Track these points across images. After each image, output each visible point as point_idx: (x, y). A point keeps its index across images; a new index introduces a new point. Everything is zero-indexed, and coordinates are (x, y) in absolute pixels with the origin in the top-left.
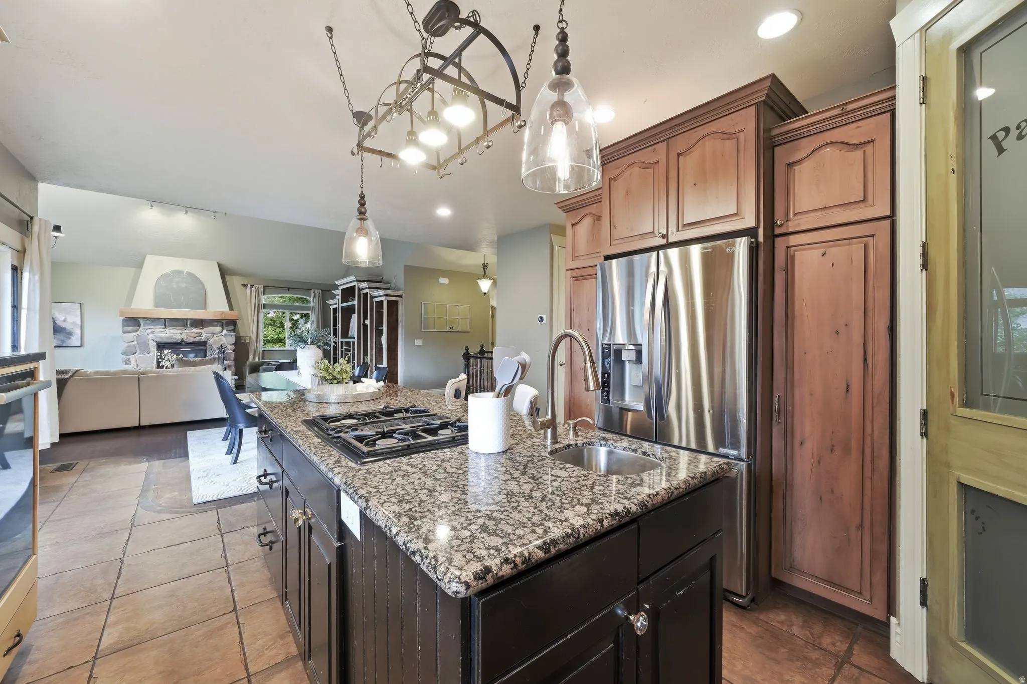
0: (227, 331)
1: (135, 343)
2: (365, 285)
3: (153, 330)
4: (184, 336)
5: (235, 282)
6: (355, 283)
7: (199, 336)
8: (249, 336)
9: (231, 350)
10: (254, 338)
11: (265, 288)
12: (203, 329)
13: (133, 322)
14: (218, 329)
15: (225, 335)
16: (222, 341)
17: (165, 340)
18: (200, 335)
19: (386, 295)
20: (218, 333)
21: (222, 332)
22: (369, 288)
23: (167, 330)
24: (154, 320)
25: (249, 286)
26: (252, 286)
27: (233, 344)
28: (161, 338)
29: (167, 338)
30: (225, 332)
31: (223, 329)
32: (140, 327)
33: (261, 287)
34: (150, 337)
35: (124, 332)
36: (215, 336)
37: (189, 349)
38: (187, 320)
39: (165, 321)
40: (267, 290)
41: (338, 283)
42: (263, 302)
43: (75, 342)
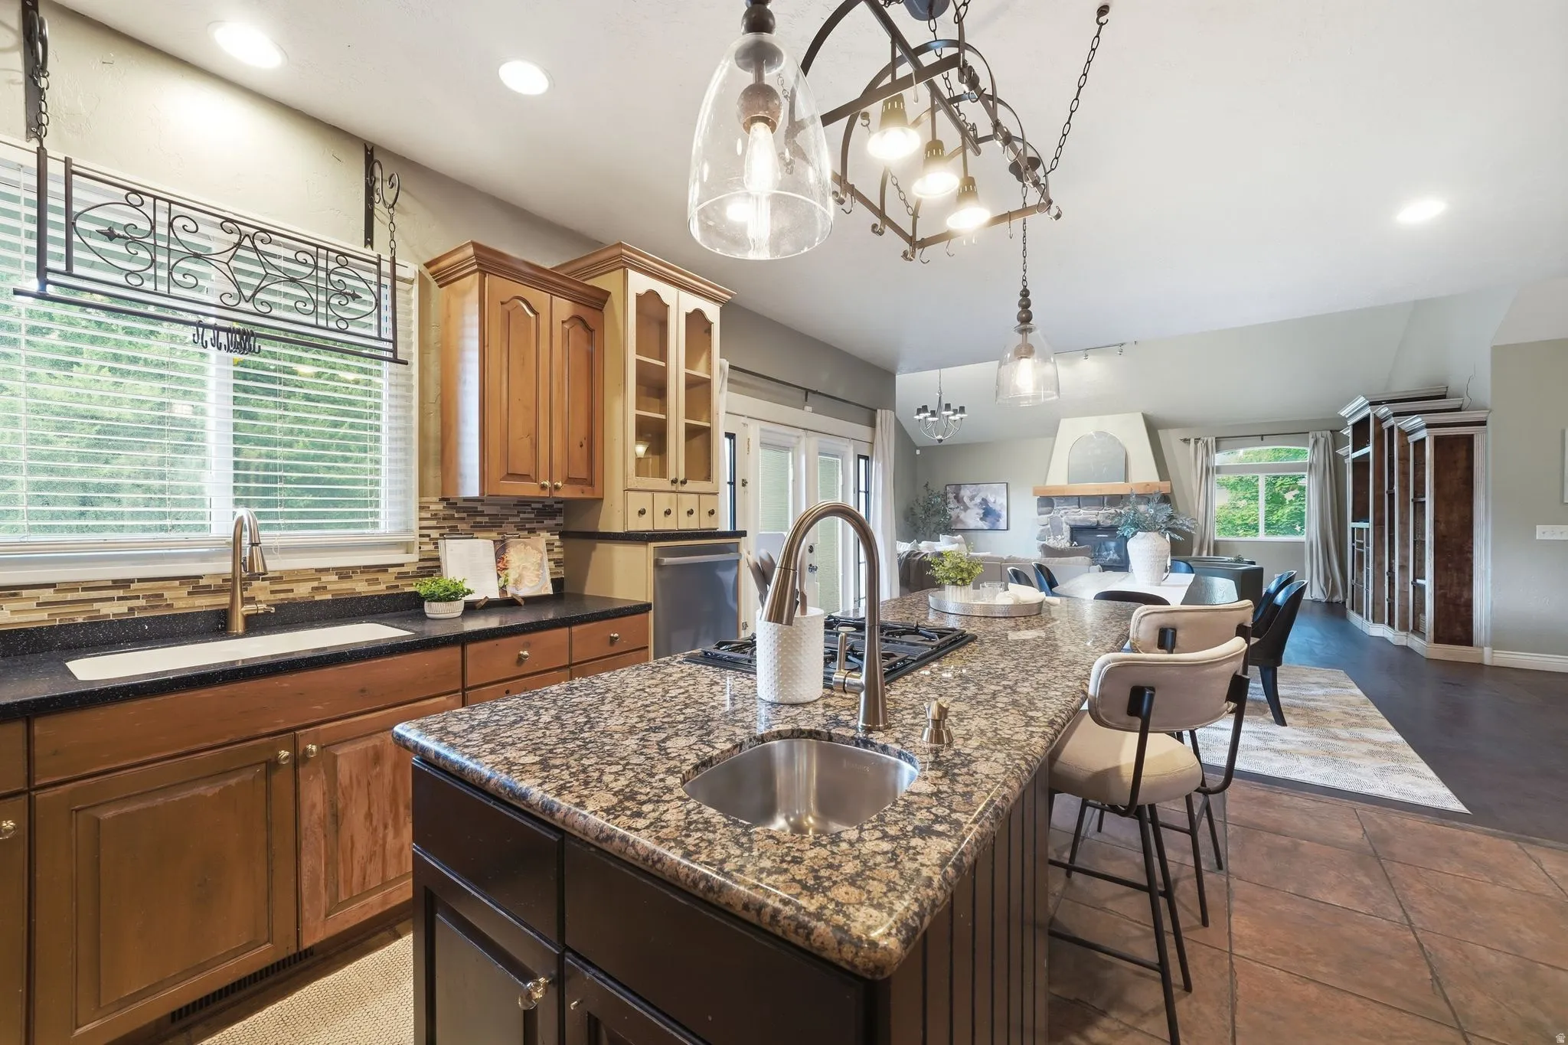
1: (1049, 526)
2: (1383, 410)
3: (1066, 511)
4: (1100, 518)
5: (1170, 439)
6: (1368, 411)
8: (1193, 517)
10: (1201, 520)
11: (1218, 440)
12: (1121, 508)
13: (1047, 501)
17: (1079, 524)
19: (1428, 426)
22: (1395, 415)
23: (1082, 511)
24: (1067, 499)
25: (1192, 441)
26: (1197, 440)
28: (1075, 520)
29: (1080, 520)
32: (1053, 507)
33: (1211, 441)
34: (1063, 519)
35: (1040, 514)
37: (1106, 535)
38: (1103, 496)
39: (1078, 499)
40: (1223, 444)
41: (1343, 413)
42: (1216, 464)
43: (1002, 524)
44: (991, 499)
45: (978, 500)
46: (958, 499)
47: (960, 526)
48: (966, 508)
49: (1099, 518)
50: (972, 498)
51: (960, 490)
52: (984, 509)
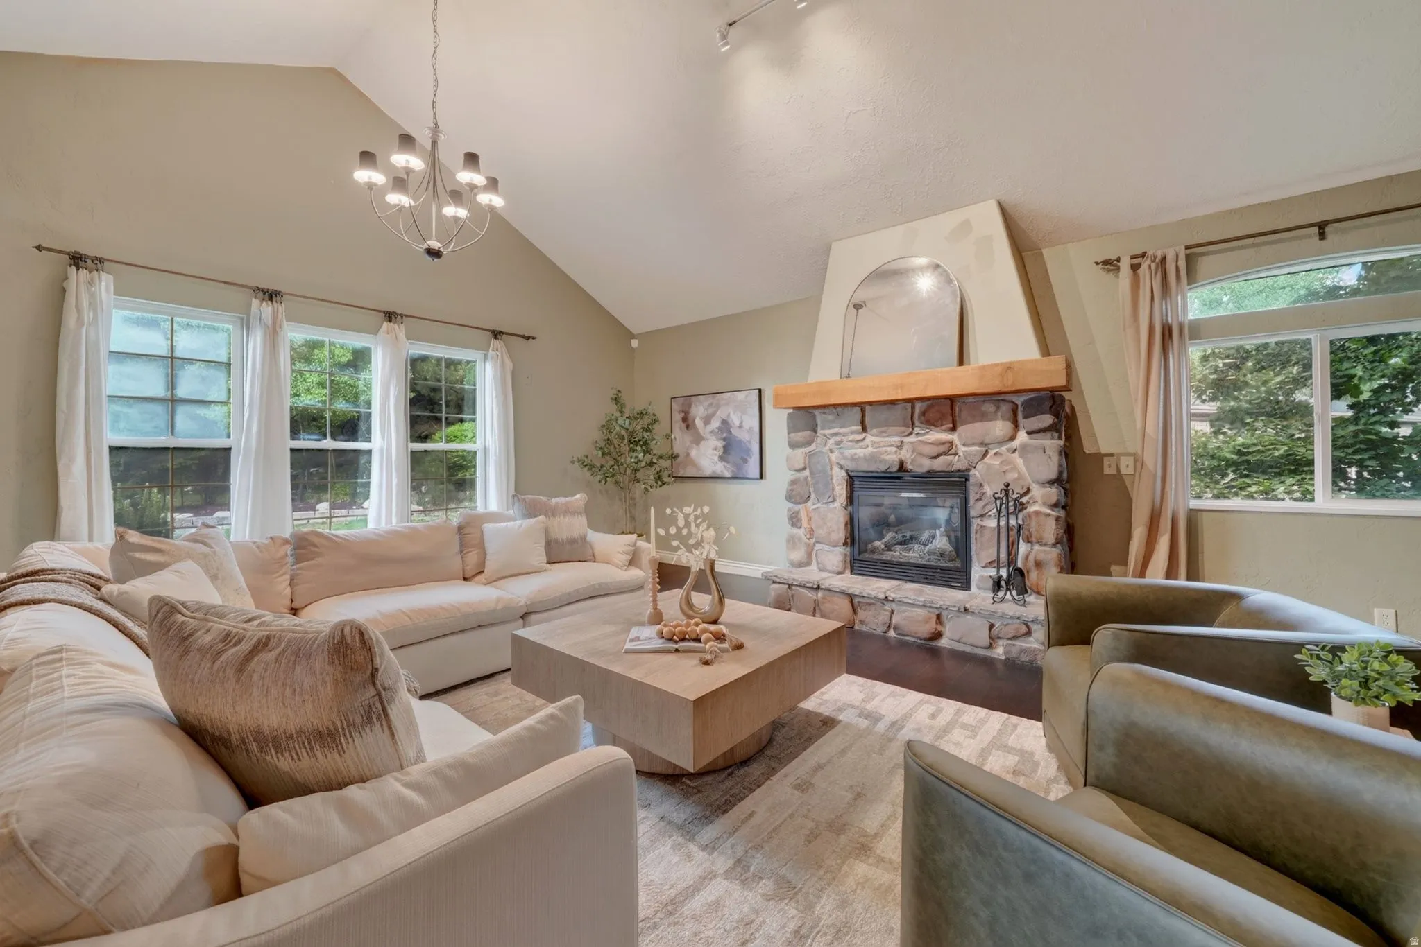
0: (1029, 433)
1: (807, 473)
3: (838, 439)
4: (908, 454)
5: (1069, 263)
7: (946, 453)
8: (1131, 450)
9: (1045, 504)
10: (1152, 459)
11: (1194, 255)
12: (954, 429)
13: (805, 419)
14: (1000, 427)
15: (1024, 449)
16: (1015, 468)
17: (864, 467)
18: (949, 449)
20: (1002, 443)
21: (1012, 438)
23: (869, 439)
24: (843, 412)
25: (1125, 265)
26: (1139, 260)
27: (1052, 482)
30: (1022, 436)
31: (1016, 426)
32: (815, 430)
33: (1176, 258)
34: (834, 457)
35: (791, 446)
36: (992, 452)
37: (922, 495)
38: (914, 402)
39: (863, 412)
40: (1205, 264)
42: (1191, 316)
43: (752, 469)
44: (735, 420)
45: (716, 424)
46: (687, 422)
47: (690, 472)
48: (698, 439)
49: (906, 455)
50: (707, 421)
51: (690, 406)
52: (724, 439)
